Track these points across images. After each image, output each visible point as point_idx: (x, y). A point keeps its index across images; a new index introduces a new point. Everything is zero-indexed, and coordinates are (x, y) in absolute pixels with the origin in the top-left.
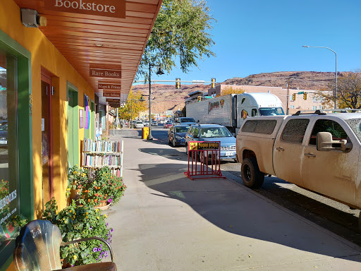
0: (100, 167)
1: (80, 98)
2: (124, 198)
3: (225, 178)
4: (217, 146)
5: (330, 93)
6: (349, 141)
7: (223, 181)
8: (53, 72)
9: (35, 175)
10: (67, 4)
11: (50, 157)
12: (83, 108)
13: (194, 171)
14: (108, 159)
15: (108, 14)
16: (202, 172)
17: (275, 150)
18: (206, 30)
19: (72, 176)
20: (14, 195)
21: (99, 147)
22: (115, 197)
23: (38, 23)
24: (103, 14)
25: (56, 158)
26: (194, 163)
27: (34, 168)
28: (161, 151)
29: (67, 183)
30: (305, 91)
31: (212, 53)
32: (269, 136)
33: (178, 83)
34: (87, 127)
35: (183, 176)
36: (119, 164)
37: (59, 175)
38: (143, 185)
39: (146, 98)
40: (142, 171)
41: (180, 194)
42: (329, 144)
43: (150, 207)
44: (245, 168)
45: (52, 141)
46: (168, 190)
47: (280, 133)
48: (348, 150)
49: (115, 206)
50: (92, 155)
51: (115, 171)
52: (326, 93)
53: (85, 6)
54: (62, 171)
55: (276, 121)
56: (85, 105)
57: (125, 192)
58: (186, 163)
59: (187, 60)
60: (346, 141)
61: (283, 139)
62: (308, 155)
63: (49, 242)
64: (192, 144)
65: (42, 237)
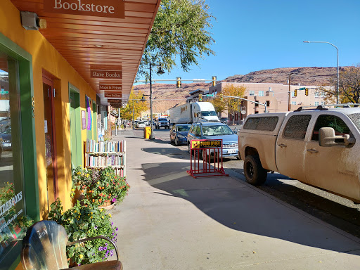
0: (103, 167)
1: (82, 100)
2: (128, 198)
3: (228, 175)
4: (219, 144)
5: (332, 88)
6: (352, 136)
8: (54, 74)
9: (39, 177)
10: (66, 6)
11: (54, 159)
12: (85, 110)
13: (197, 169)
14: (111, 159)
15: (107, 15)
16: (205, 171)
17: (277, 146)
18: (206, 28)
19: (76, 177)
20: (19, 196)
21: (102, 148)
22: (119, 197)
23: (38, 25)
24: (102, 15)
25: (59, 160)
26: (197, 161)
27: (38, 169)
29: (71, 183)
30: (306, 87)
31: (211, 51)
32: (271, 133)
33: (179, 82)
34: (89, 128)
35: (186, 174)
36: (122, 164)
37: (63, 176)
38: (146, 184)
40: (145, 171)
41: (183, 192)
42: (332, 140)
43: (153, 205)
44: (247, 165)
45: (55, 143)
46: (171, 189)
47: (282, 130)
48: (351, 145)
49: (119, 206)
50: (95, 156)
51: (118, 171)
52: (328, 88)
53: (84, 7)
54: (66, 172)
55: (277, 118)
56: (87, 106)
57: (129, 191)
58: (189, 161)
60: (348, 136)
61: (285, 135)
62: (311, 151)
63: (56, 242)
64: (194, 142)
65: (49, 237)
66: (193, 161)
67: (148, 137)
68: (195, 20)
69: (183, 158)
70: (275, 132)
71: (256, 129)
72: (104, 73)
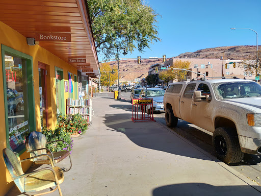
1: (65, 74)
2: (89, 130)
3: (155, 121)
4: (151, 102)
6: (210, 96)
7: (153, 123)
8: (45, 63)
9: (37, 116)
10: (45, 38)
11: (46, 108)
12: (68, 81)
13: (136, 117)
14: (82, 110)
16: (142, 118)
17: (180, 103)
18: (154, 23)
19: (59, 119)
20: (26, 123)
21: (77, 103)
22: (83, 130)
23: (35, 43)
25: (50, 109)
26: (136, 113)
27: (36, 112)
28: (123, 106)
29: (56, 122)
30: (234, 61)
31: (158, 39)
32: (178, 94)
33: (139, 60)
34: (71, 91)
35: (130, 120)
36: (88, 113)
37: (51, 117)
39: (116, 71)
40: (106, 118)
41: (123, 129)
42: (200, 98)
43: (103, 135)
44: (167, 115)
45: (47, 99)
46: (117, 128)
47: (183, 93)
48: (209, 101)
49: (84, 135)
50: (72, 108)
51: (86, 117)
52: (248, 62)
53: (53, 38)
54: (53, 115)
55: (182, 85)
56: (69, 78)
58: (131, 113)
59: (143, 44)
61: (184, 96)
62: (194, 105)
63: (41, 141)
64: (135, 100)
65: (38, 138)
67: (116, 98)
68: (144, 20)
70: (180, 94)
72: (76, 60)
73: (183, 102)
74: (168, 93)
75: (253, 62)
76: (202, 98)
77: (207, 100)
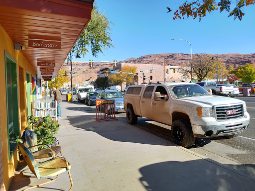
0: (44, 116)
2: (59, 132)
3: (117, 120)
4: (112, 103)
10: (38, 45)
13: (100, 118)
14: (48, 112)
16: (105, 118)
18: (107, 30)
20: (12, 124)
21: (42, 106)
24: (52, 48)
26: (100, 114)
28: (79, 109)
29: (27, 124)
31: (111, 45)
32: (138, 95)
33: (91, 63)
35: (94, 120)
36: (55, 115)
38: (71, 126)
41: (92, 129)
42: (159, 97)
44: (128, 114)
46: (86, 127)
47: (143, 94)
48: (167, 100)
52: (185, 68)
53: (45, 45)
54: (26, 118)
55: (141, 87)
59: (96, 49)
60: (166, 96)
61: (144, 96)
62: (154, 104)
64: (98, 102)
65: (31, 137)
66: (98, 114)
69: (93, 112)
70: (140, 95)
71: (132, 94)
72: (45, 63)
73: (143, 102)
74: (128, 95)
75: (189, 69)
76: (161, 98)
77: (165, 99)
